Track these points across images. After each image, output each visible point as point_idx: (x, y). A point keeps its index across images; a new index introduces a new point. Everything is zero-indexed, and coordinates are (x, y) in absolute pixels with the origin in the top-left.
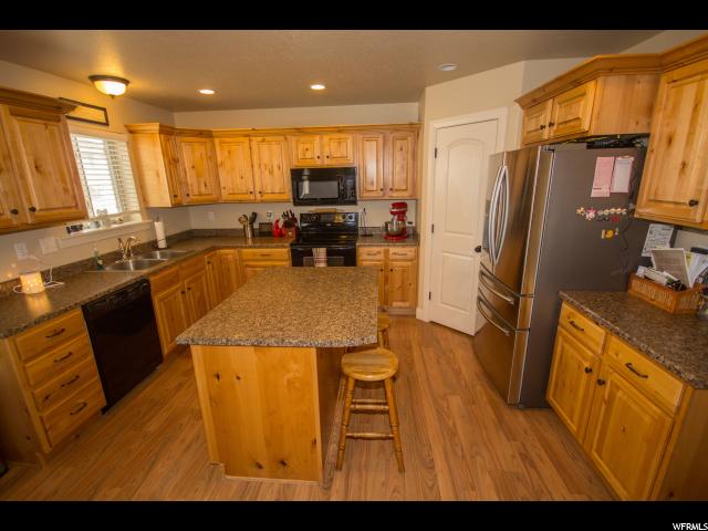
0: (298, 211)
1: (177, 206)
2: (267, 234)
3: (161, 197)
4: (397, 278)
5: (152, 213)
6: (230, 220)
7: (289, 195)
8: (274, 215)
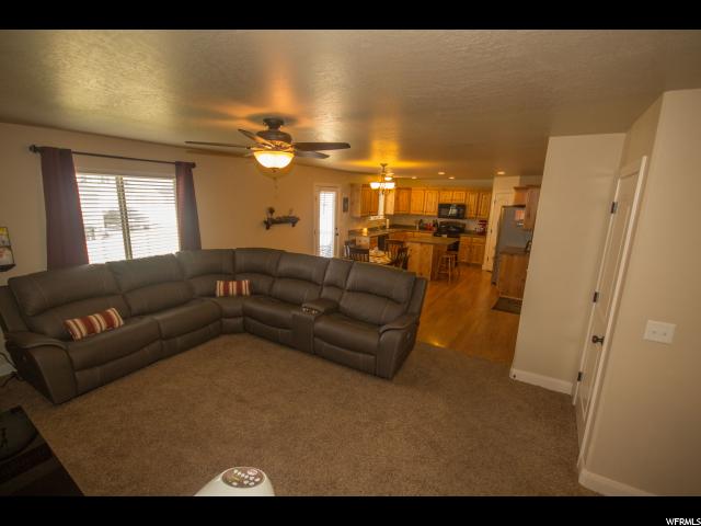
0: (439, 220)
1: (395, 215)
2: (424, 228)
3: (391, 211)
4: (475, 250)
5: (386, 216)
6: (411, 222)
7: (436, 214)
8: (429, 221)
